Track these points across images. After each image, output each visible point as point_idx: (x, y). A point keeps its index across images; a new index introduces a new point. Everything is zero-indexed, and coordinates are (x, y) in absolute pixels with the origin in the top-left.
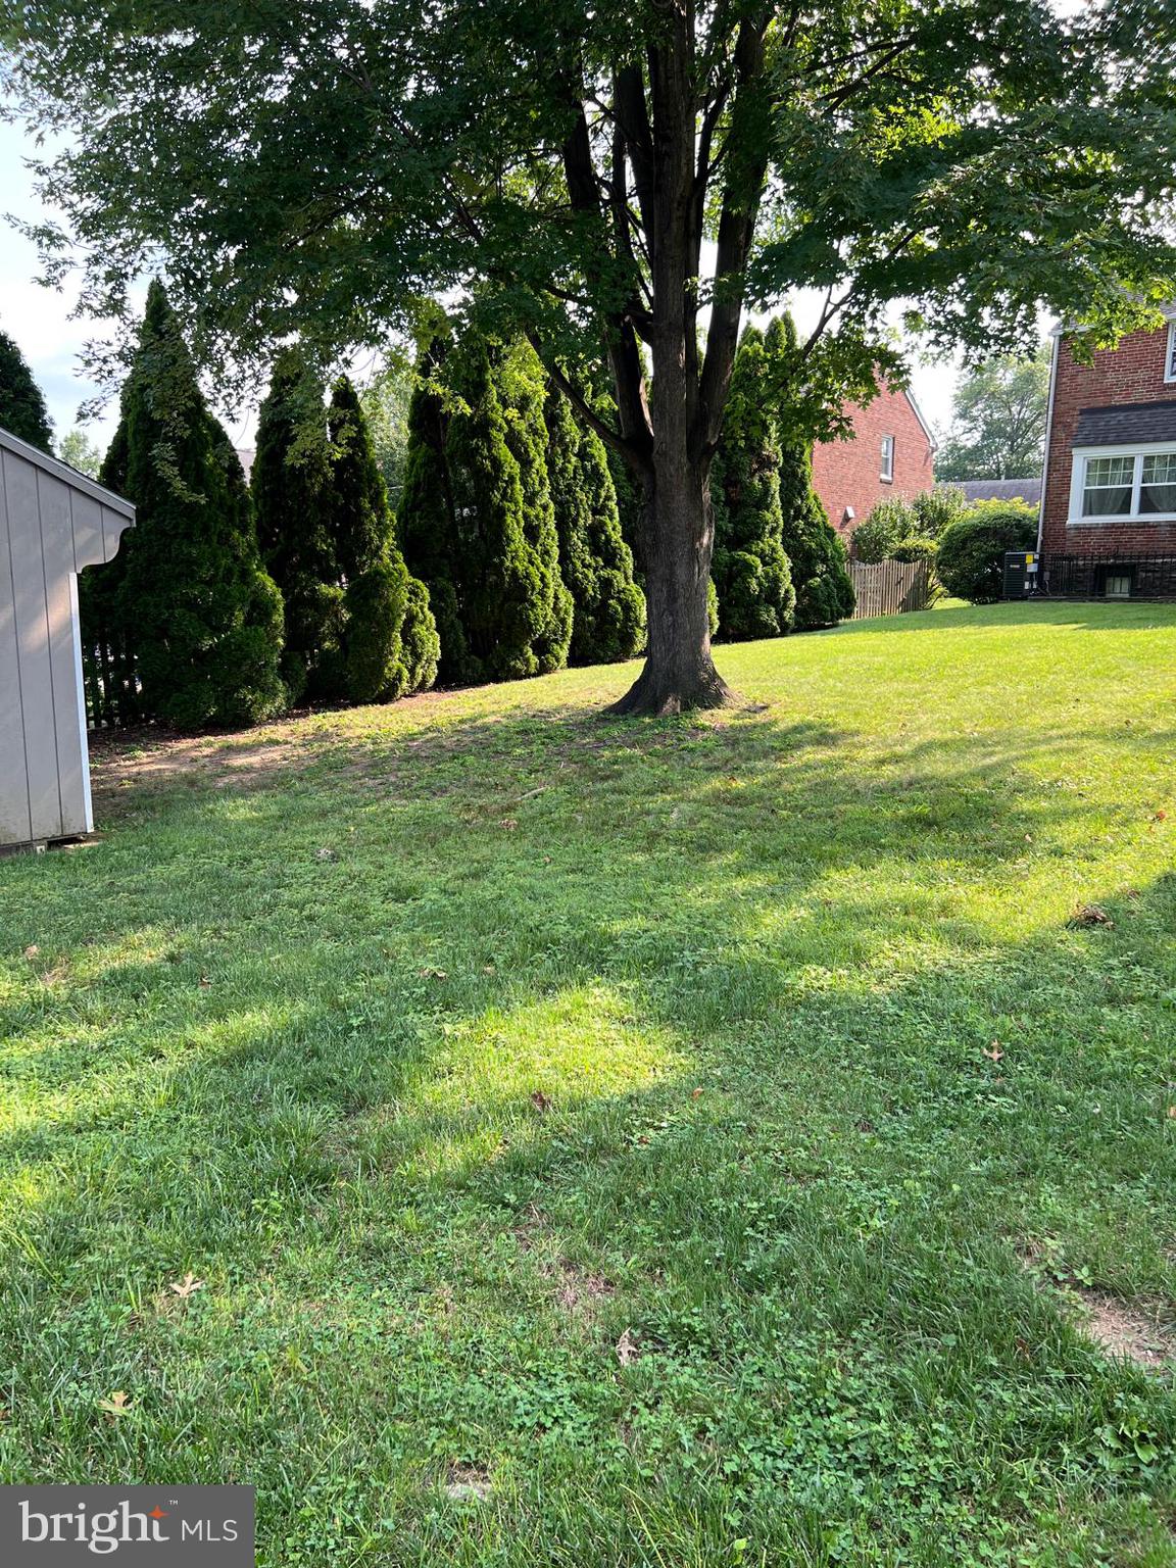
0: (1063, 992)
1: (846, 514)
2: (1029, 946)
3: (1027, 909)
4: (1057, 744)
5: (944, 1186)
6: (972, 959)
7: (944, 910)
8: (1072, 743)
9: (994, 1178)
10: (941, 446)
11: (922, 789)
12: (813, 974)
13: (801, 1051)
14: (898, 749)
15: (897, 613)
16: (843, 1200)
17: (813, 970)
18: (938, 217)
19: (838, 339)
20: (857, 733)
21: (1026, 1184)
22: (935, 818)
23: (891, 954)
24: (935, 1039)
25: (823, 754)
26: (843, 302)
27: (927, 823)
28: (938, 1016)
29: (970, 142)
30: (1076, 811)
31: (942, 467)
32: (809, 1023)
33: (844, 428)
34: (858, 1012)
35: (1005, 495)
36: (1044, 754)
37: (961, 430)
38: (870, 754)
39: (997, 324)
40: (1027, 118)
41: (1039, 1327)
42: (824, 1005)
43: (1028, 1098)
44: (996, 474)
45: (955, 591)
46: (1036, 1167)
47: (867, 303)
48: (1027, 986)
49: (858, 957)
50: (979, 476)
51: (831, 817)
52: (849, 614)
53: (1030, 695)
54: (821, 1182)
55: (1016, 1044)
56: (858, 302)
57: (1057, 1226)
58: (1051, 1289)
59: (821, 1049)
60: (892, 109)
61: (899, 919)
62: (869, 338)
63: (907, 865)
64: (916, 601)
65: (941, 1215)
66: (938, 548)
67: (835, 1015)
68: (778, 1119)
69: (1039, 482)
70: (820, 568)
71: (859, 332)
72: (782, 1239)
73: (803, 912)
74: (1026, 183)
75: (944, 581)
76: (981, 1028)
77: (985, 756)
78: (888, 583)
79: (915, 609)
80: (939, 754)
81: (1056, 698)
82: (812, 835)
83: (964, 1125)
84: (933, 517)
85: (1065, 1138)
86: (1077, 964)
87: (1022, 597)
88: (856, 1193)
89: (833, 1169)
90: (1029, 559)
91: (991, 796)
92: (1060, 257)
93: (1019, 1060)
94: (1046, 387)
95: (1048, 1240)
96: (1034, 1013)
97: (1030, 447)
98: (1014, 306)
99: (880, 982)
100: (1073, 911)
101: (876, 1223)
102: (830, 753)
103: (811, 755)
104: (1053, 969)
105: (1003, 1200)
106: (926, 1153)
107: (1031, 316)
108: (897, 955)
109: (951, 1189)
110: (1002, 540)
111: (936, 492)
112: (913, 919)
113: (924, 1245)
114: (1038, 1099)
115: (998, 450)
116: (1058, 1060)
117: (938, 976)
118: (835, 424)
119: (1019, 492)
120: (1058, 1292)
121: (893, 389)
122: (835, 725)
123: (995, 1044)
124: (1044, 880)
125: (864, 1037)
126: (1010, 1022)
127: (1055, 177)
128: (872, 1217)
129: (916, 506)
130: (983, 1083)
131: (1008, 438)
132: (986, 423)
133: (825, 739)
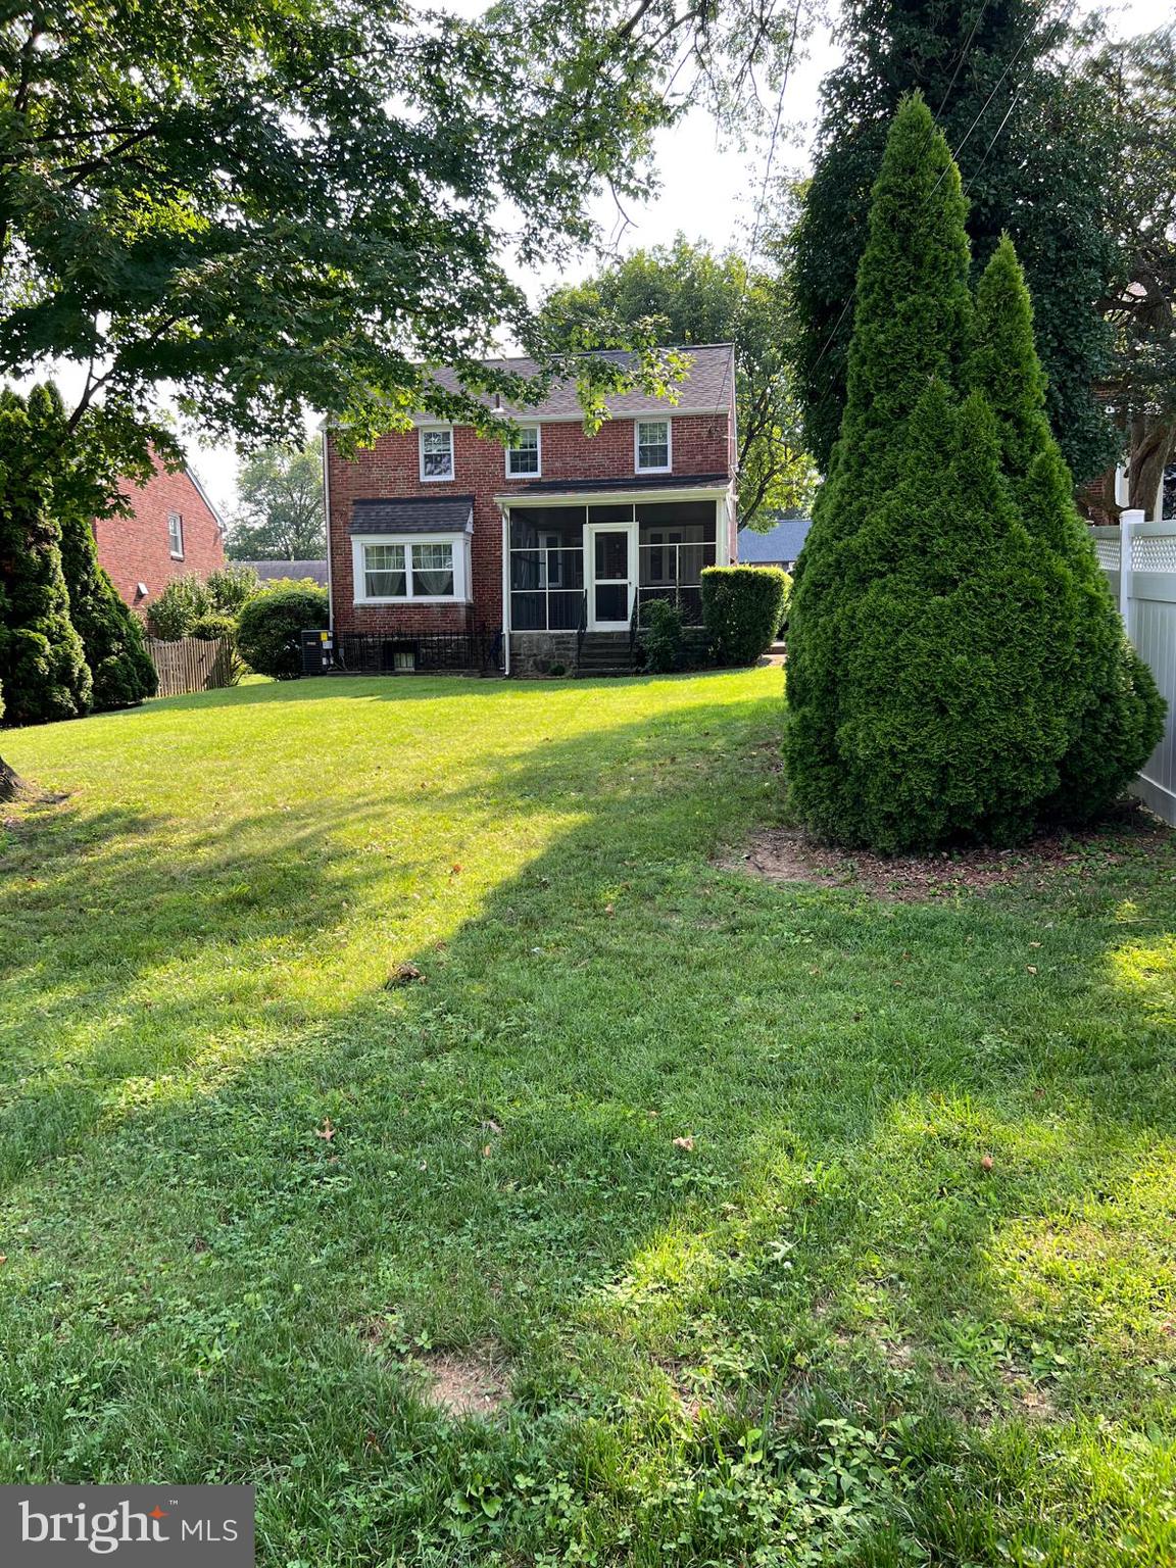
0: (385, 1053)
1: (139, 590)
2: (351, 1013)
3: (349, 977)
4: (364, 811)
5: (284, 1289)
6: (299, 1037)
7: (270, 991)
8: (377, 809)
9: (334, 1266)
10: (230, 527)
11: (240, 868)
12: (135, 1087)
13: (124, 1178)
14: (213, 830)
15: (202, 690)
16: (178, 1339)
17: (134, 1083)
18: (195, 306)
19: (106, 414)
20: (169, 816)
21: (365, 1263)
22: (255, 896)
23: (217, 1047)
24: (267, 1131)
25: (136, 842)
26: (108, 376)
27: (248, 902)
28: (269, 1104)
29: (219, 240)
30: (386, 871)
31: (233, 547)
32: (132, 1145)
33: (121, 505)
34: (186, 1120)
35: (297, 575)
36: (353, 822)
37: (248, 513)
38: (185, 837)
39: (267, 414)
40: (270, 227)
41: (385, 1411)
42: (148, 1120)
43: (361, 1171)
44: (284, 556)
45: (258, 667)
46: (372, 1241)
47: (132, 382)
48: (353, 1055)
49: (182, 1057)
50: (271, 557)
51: (147, 909)
52: (152, 693)
53: (337, 765)
54: (153, 1326)
55: (347, 1118)
56: (123, 380)
57: (397, 1297)
58: (395, 1365)
59: (147, 1172)
60: (139, 194)
61: (224, 1010)
62: (139, 417)
63: (229, 949)
64: (221, 677)
65: (285, 1323)
66: (236, 625)
67: (163, 1129)
68: (101, 1265)
69: (324, 564)
70: (116, 646)
71: (129, 409)
72: (111, 1409)
73: (120, 1020)
74: (276, 287)
75: (245, 658)
76: (312, 1109)
77: (299, 828)
78: (190, 660)
79: (222, 686)
80: (254, 831)
81: (360, 767)
82: (127, 931)
83: (301, 1216)
84: (229, 596)
85: (398, 1203)
86: (396, 1022)
87: (320, 672)
88: (192, 1327)
89: (166, 1306)
90: (324, 636)
91: (308, 868)
92: (313, 359)
93: (350, 1134)
94: (321, 476)
95: (389, 1317)
96: (361, 1081)
97: (313, 532)
98: (281, 399)
99: (208, 1080)
100: (390, 972)
101: (217, 1355)
102: (141, 840)
103: (119, 844)
104: (376, 1032)
105: (344, 1287)
106: (266, 1258)
107: (296, 410)
108: (224, 1047)
109: (292, 1290)
110: (297, 619)
111: (232, 571)
112: (239, 1006)
113: (268, 1364)
114: (371, 1170)
115: (285, 533)
116: (386, 1124)
117: (267, 1061)
118: (111, 501)
119: (308, 572)
120: (402, 1366)
121: (170, 469)
122: (144, 810)
123: (326, 1122)
124: (362, 944)
125: (194, 1146)
126: (339, 1096)
127: (301, 285)
128: (211, 1349)
129: (211, 584)
130: (318, 1166)
131: (293, 522)
132: (271, 507)
133: (135, 826)
